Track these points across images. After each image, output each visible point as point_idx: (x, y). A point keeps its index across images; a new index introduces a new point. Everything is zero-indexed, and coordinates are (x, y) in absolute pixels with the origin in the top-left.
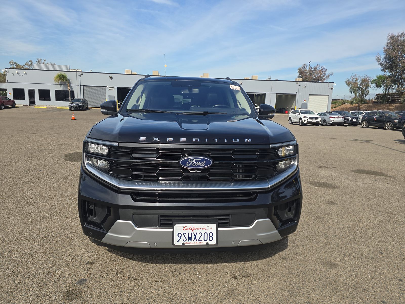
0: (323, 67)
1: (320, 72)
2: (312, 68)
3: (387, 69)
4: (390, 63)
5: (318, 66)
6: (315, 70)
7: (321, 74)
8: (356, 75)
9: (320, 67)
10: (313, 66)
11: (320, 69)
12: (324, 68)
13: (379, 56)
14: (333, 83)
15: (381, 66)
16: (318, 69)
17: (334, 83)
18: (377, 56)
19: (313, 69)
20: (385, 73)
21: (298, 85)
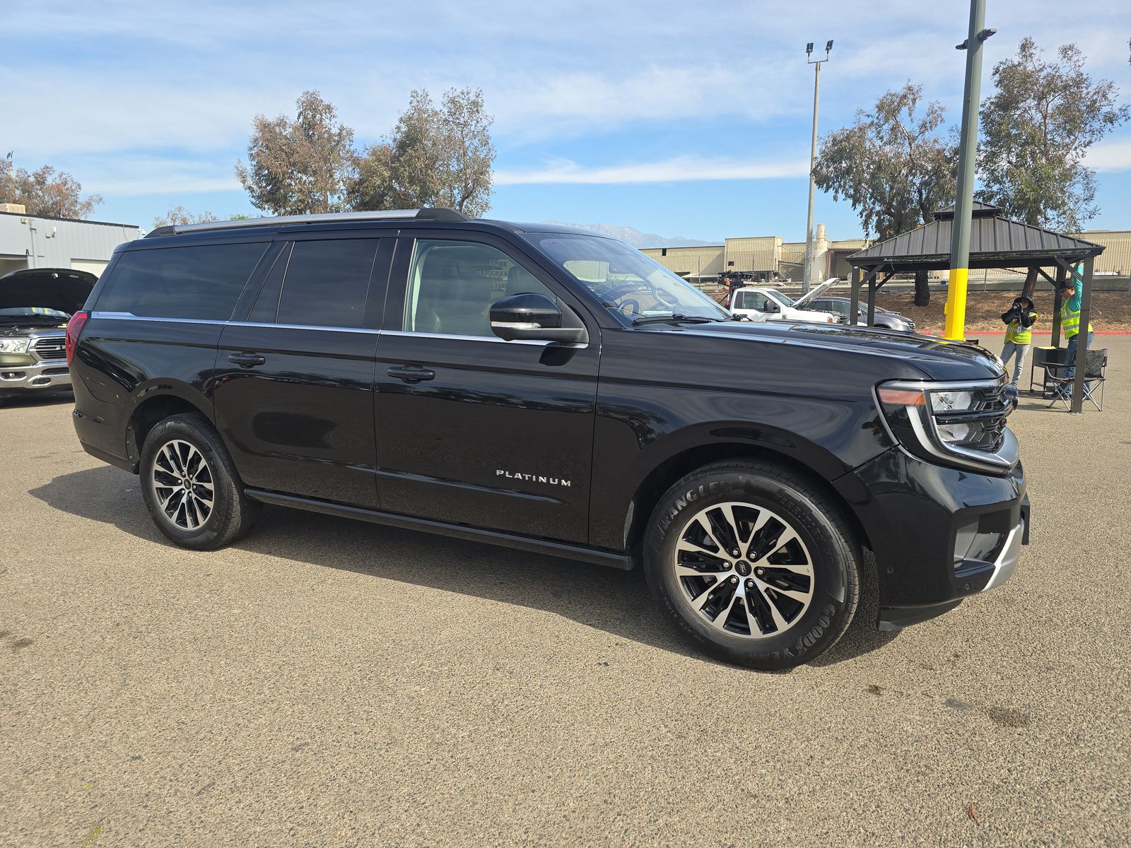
0: (64, 176)
1: (58, 189)
2: (29, 173)
3: (267, 202)
4: (268, 188)
5: (47, 169)
6: (41, 181)
7: (66, 197)
8: (180, 209)
9: (56, 175)
10: (32, 170)
11: (58, 181)
12: (68, 179)
13: (241, 167)
14: (138, 227)
15: (250, 194)
16: (50, 181)
17: (139, 229)
18: (237, 168)
19: (32, 179)
20: (264, 213)
21: (27, 226)
